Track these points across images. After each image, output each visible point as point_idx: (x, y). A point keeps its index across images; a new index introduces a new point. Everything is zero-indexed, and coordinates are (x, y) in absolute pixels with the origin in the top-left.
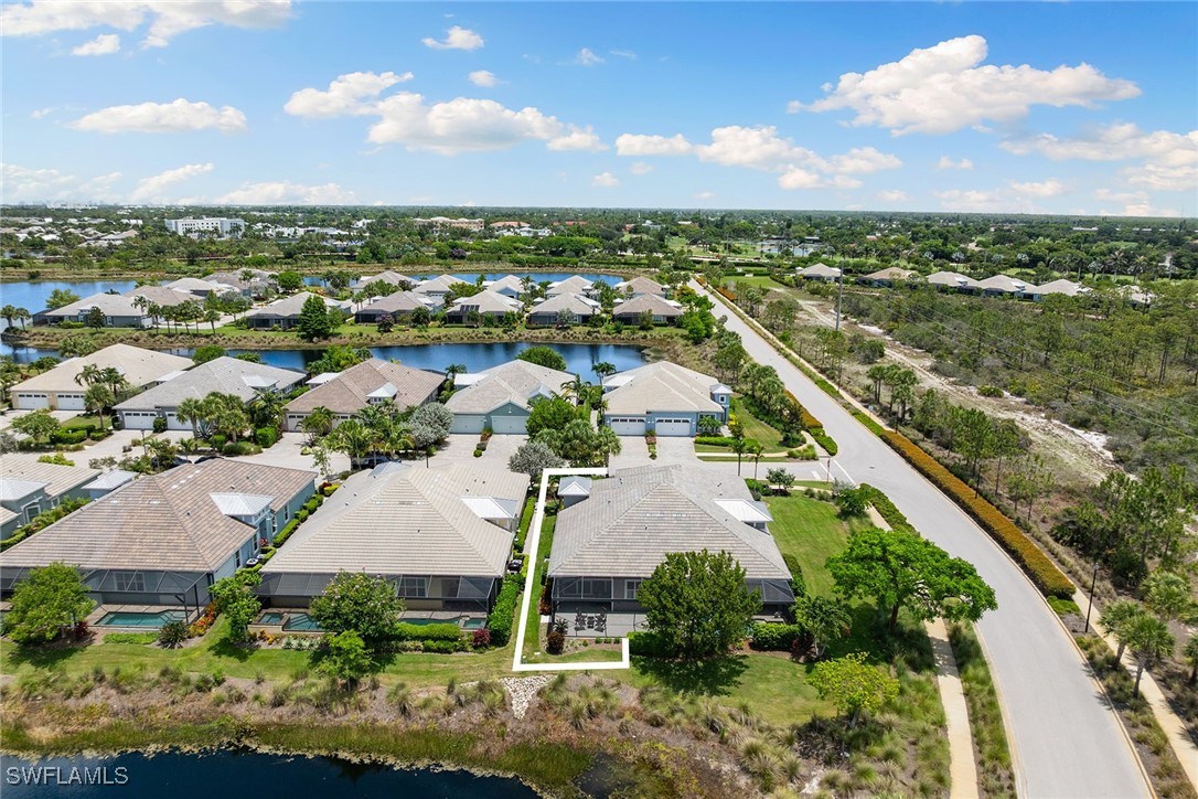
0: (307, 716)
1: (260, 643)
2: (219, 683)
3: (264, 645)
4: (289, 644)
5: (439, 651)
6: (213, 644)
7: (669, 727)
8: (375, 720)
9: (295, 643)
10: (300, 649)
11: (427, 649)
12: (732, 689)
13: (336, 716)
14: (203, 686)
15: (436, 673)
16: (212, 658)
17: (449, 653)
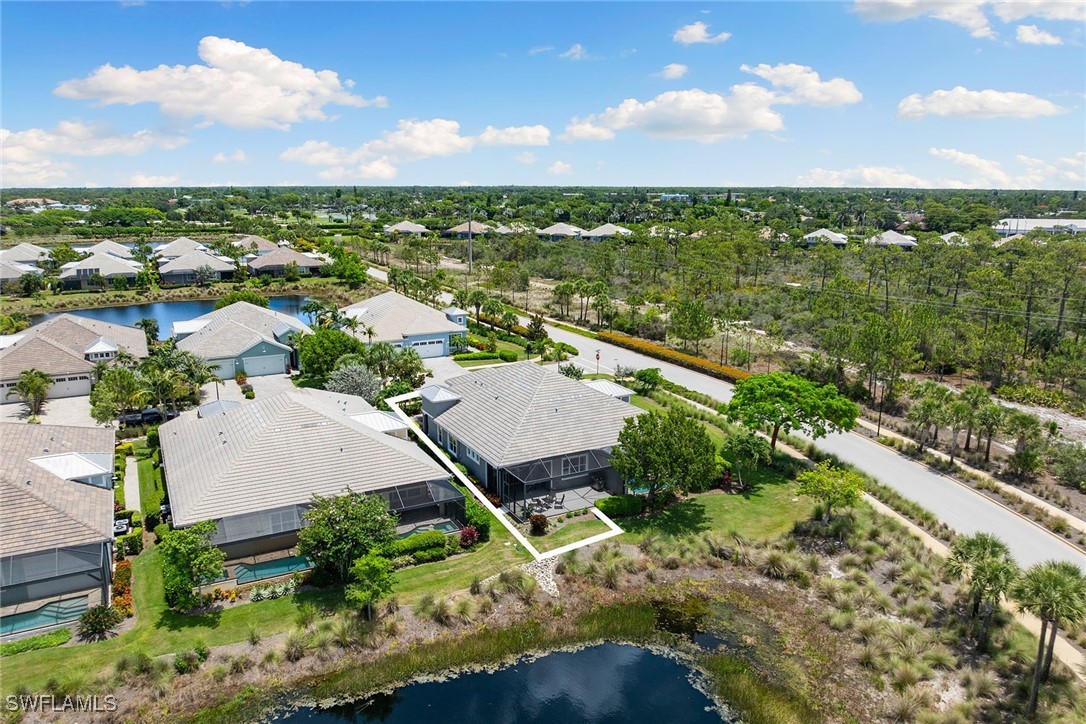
0: (340, 659)
1: (218, 603)
2: (204, 656)
3: (226, 605)
4: (258, 595)
5: (434, 559)
6: (157, 620)
7: (685, 565)
8: (419, 641)
9: (265, 593)
10: (274, 596)
11: (420, 561)
12: (707, 524)
13: (374, 648)
14: (186, 667)
15: (446, 579)
16: (170, 634)
17: (443, 559)
